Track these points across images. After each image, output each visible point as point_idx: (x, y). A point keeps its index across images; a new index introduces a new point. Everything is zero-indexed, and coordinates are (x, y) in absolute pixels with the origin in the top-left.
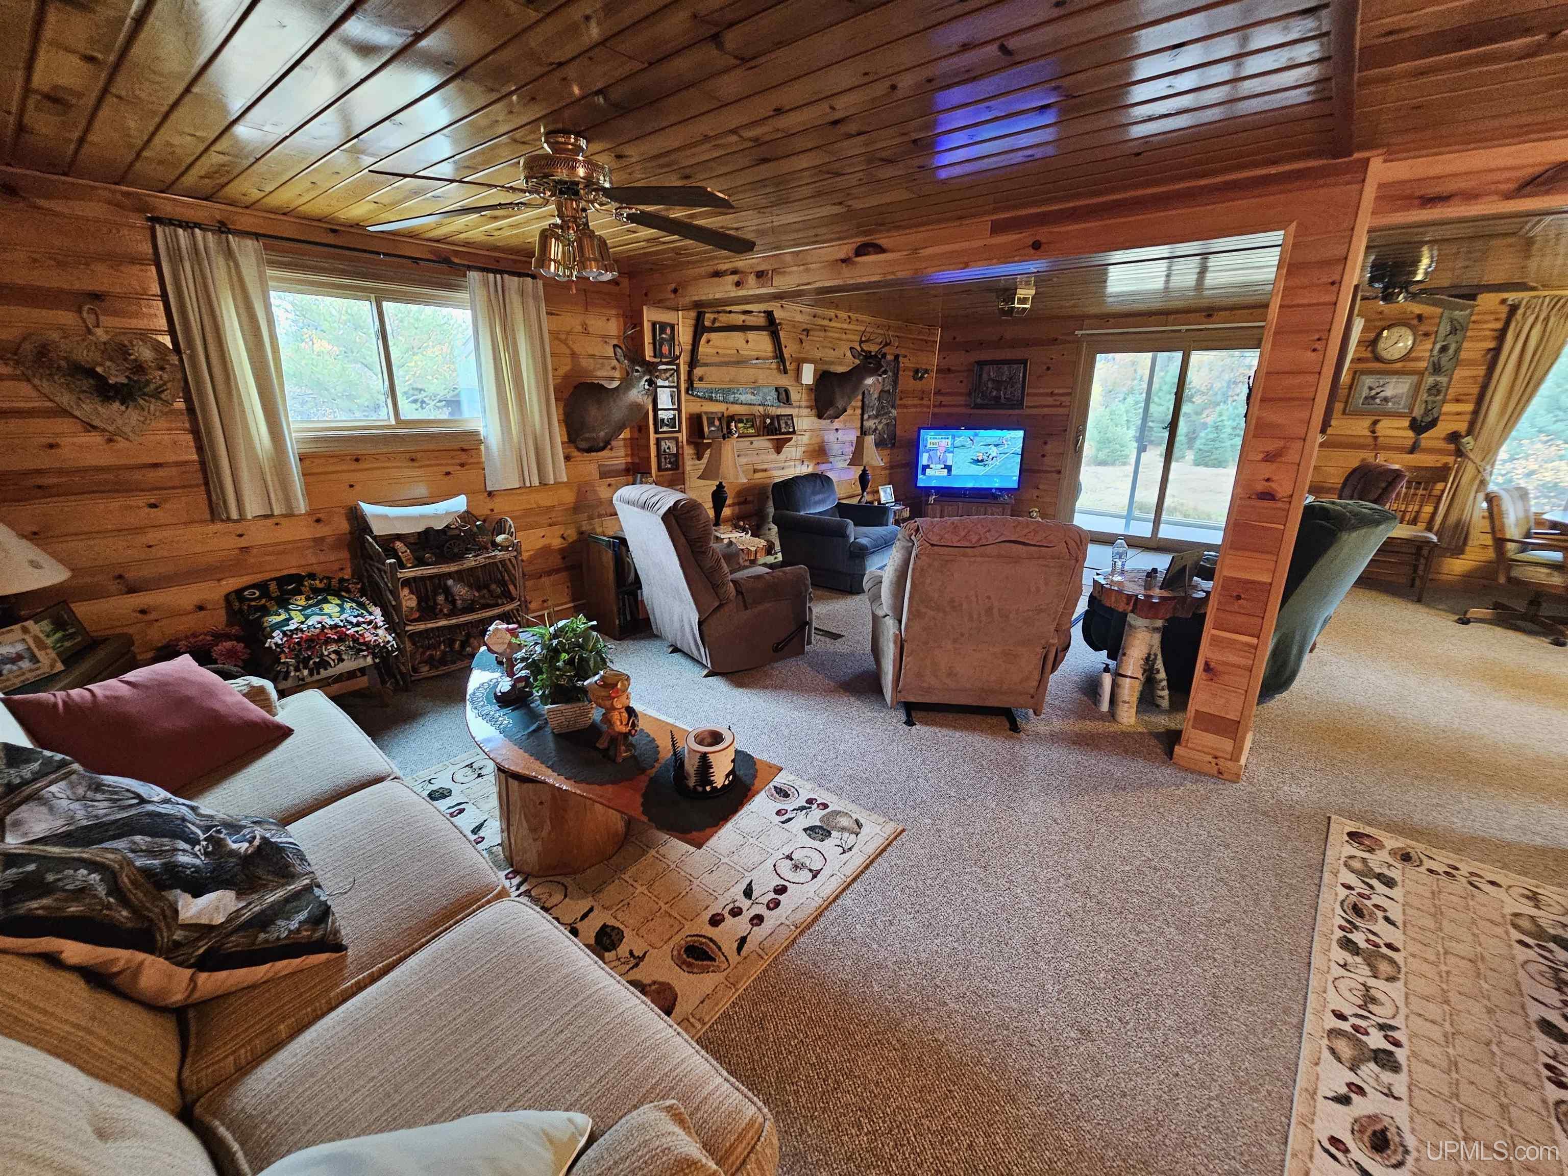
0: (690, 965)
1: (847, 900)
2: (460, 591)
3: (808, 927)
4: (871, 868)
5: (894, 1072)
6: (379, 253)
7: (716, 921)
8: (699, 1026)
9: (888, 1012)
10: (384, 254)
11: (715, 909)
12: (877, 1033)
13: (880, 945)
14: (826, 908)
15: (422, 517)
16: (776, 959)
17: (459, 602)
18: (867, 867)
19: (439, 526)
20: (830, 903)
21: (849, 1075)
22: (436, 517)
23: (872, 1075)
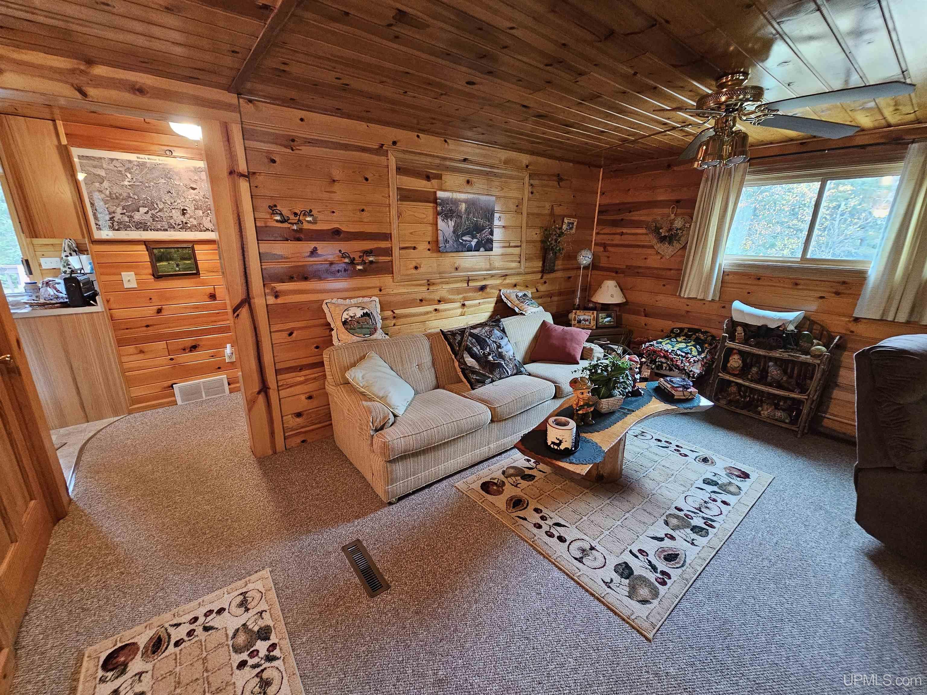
0: (511, 500)
1: (556, 573)
2: (774, 371)
3: (534, 548)
4: (592, 598)
5: (445, 564)
6: (825, 150)
7: (537, 510)
8: (481, 501)
9: (477, 572)
10: (828, 150)
11: (545, 511)
12: (465, 564)
13: (520, 582)
14: (550, 561)
15: (764, 317)
16: (513, 531)
17: (769, 378)
18: (593, 595)
19: (773, 326)
20: (554, 564)
21: (449, 547)
22: (772, 320)
23: (446, 556)
